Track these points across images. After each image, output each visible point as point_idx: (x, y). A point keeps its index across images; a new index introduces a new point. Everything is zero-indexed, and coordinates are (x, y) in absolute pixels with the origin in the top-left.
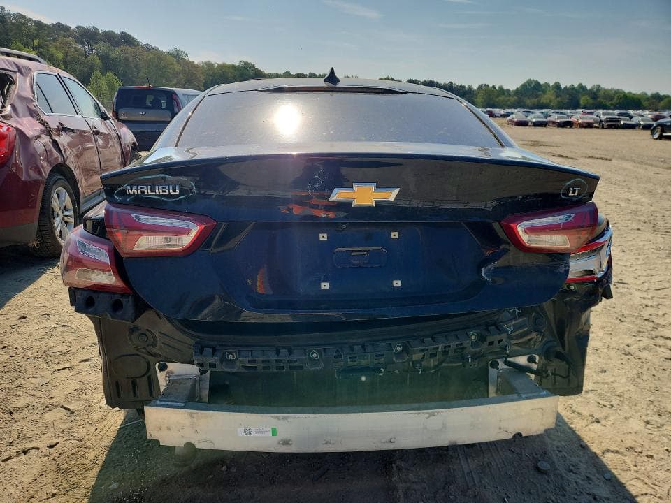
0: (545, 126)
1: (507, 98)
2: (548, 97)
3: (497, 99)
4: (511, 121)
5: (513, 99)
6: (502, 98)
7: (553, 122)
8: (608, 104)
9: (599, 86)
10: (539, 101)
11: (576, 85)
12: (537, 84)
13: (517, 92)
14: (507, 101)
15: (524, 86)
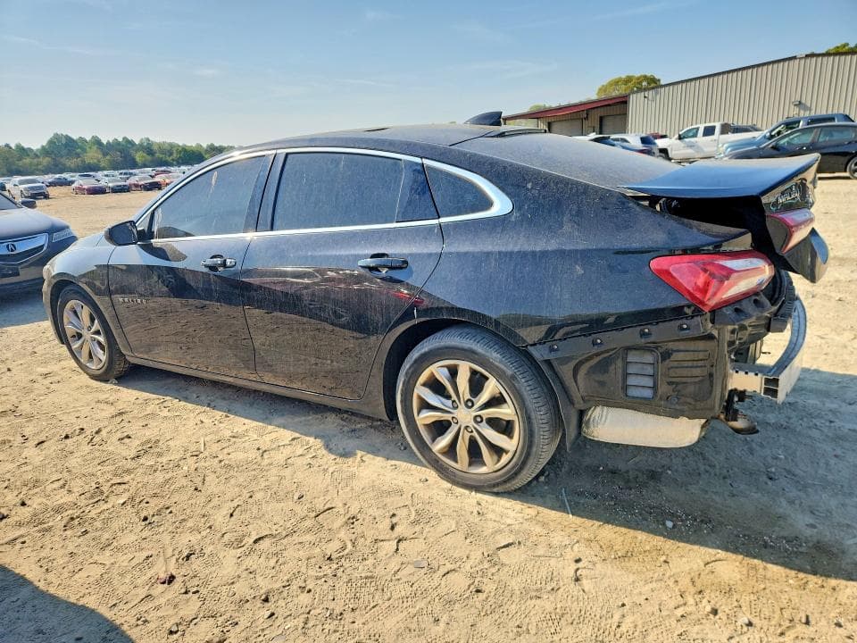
0: (128, 191)
1: (35, 161)
2: (92, 156)
3: (20, 163)
4: (79, 188)
5: (46, 161)
6: (27, 161)
7: (136, 186)
8: (169, 159)
9: (148, 139)
10: (83, 161)
11: (120, 139)
12: (68, 139)
13: (45, 151)
14: (38, 165)
15: (51, 142)
